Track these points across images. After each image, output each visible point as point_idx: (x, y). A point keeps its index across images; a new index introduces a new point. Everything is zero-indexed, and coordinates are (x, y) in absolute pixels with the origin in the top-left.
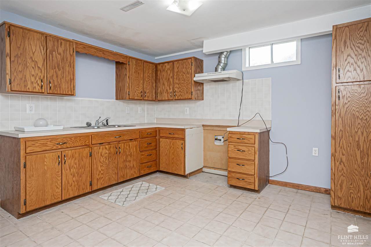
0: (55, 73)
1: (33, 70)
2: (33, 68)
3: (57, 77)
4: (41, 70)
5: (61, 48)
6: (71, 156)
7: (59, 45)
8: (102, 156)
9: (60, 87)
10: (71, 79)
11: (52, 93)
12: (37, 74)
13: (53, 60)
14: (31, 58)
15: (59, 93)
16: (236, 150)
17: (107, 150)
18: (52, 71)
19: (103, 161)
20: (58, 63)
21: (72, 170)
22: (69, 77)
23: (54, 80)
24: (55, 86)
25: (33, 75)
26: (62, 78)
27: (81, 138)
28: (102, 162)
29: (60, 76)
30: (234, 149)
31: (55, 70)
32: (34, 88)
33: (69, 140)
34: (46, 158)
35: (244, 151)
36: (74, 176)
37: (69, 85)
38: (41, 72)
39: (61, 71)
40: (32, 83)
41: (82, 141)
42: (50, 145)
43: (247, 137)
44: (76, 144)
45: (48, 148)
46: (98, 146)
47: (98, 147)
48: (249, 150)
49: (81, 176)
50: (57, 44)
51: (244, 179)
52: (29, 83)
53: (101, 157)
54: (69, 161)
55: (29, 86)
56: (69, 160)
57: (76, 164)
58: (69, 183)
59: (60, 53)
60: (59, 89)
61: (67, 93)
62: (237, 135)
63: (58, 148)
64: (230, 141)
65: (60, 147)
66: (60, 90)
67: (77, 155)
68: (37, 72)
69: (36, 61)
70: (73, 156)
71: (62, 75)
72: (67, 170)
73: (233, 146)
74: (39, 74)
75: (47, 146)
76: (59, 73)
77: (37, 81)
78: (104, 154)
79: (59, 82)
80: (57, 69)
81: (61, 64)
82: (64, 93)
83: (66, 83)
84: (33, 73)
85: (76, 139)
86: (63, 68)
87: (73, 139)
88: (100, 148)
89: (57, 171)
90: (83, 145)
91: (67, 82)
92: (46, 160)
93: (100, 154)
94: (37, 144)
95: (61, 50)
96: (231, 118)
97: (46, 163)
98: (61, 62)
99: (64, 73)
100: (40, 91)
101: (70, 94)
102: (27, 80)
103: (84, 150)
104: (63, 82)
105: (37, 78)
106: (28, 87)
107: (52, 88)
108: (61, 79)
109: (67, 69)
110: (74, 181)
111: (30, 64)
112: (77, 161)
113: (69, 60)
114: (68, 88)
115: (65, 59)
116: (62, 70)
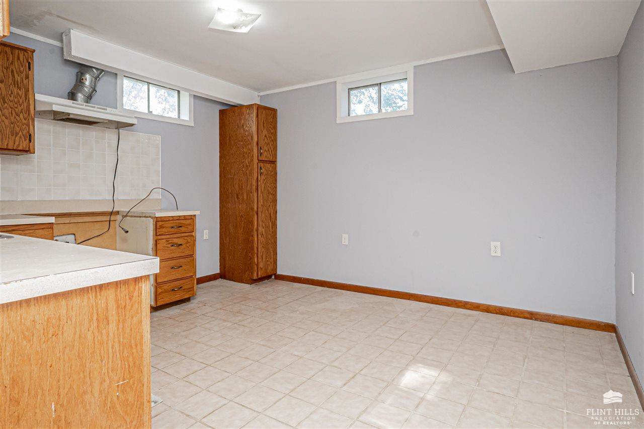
16: (169, 246)
30: (166, 246)
35: (181, 245)
43: (185, 223)
48: (188, 242)
51: (181, 288)
62: (170, 222)
64: (161, 233)
73: (164, 241)
96: (94, 198)
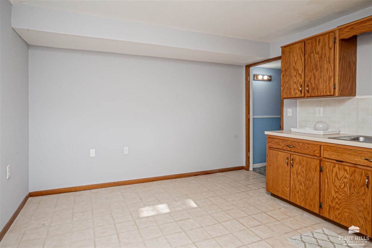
0: (313, 75)
1: (295, 78)
2: (295, 76)
3: (315, 78)
4: (301, 76)
5: (319, 45)
6: (298, 162)
7: (317, 43)
8: (338, 179)
9: (318, 89)
10: (330, 77)
11: (309, 96)
12: (298, 81)
13: (311, 62)
14: (294, 68)
15: (316, 95)
17: (347, 174)
18: (310, 74)
19: (340, 186)
20: (316, 64)
21: (299, 177)
22: (328, 75)
23: (312, 83)
24: (313, 89)
25: (295, 83)
26: (320, 78)
27: (310, 146)
28: (338, 187)
29: (317, 77)
31: (313, 71)
32: (295, 94)
33: (297, 144)
34: (279, 155)
36: (301, 184)
37: (328, 85)
38: (301, 78)
39: (318, 71)
40: (295, 89)
41: (310, 149)
42: (282, 145)
44: (304, 151)
45: (280, 147)
46: (332, 162)
47: (332, 164)
49: (307, 189)
50: (315, 43)
52: (292, 90)
53: (336, 179)
54: (297, 166)
55: (293, 93)
56: (297, 164)
57: (303, 173)
58: (296, 189)
59: (318, 52)
60: (316, 90)
61: (325, 94)
63: (287, 150)
65: (289, 149)
66: (318, 92)
67: (304, 163)
68: (298, 79)
69: (297, 69)
70: (300, 163)
71: (320, 75)
72: (294, 174)
74: (300, 80)
75: (280, 145)
76: (317, 74)
77: (298, 87)
78: (342, 178)
79: (316, 84)
80: (315, 70)
81: (318, 63)
82: (322, 95)
83: (323, 83)
84: (295, 81)
85: (304, 146)
86: (321, 67)
87: (301, 145)
88: (334, 167)
89: (286, 170)
90: (312, 154)
91: (325, 81)
92: (278, 157)
93: (334, 175)
94: (274, 142)
95: (319, 49)
97: (278, 160)
98: (318, 61)
99: (322, 72)
100: (300, 96)
101: (329, 94)
102: (291, 88)
103: (312, 160)
104: (321, 83)
105: (298, 85)
106: (291, 94)
107: (310, 91)
108: (318, 80)
109: (326, 66)
110: (300, 190)
111: (294, 73)
112: (304, 169)
113: (327, 56)
114: (326, 88)
115: (323, 56)
116: (320, 69)
